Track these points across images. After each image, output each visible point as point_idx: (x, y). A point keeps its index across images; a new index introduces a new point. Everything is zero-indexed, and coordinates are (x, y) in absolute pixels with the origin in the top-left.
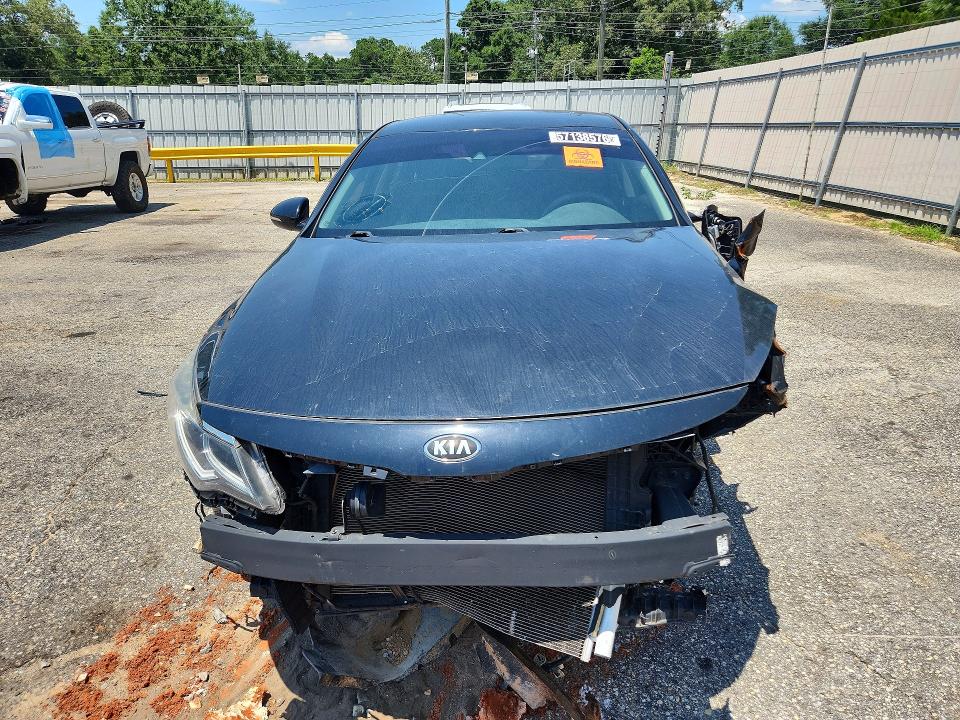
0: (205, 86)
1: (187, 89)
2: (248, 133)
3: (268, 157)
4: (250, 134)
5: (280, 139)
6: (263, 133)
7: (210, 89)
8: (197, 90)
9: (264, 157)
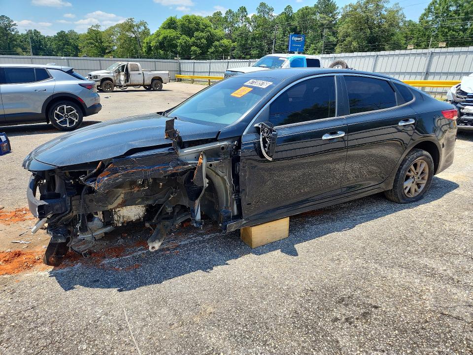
0: (411, 50)
1: (403, 52)
2: (427, 73)
3: (433, 87)
4: (427, 74)
5: (444, 77)
6: (435, 74)
7: (414, 51)
8: (408, 52)
9: (431, 86)
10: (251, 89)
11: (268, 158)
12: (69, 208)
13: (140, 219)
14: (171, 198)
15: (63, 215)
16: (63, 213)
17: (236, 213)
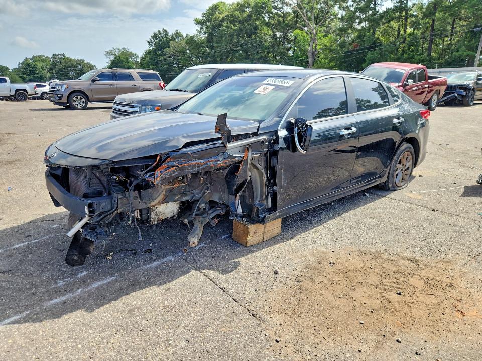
10: (274, 87)
11: (302, 152)
12: (116, 206)
13: (174, 216)
14: (206, 194)
15: (109, 213)
16: (109, 211)
17: (270, 206)
